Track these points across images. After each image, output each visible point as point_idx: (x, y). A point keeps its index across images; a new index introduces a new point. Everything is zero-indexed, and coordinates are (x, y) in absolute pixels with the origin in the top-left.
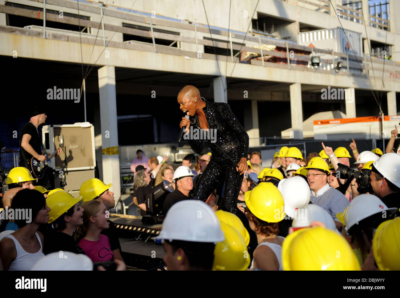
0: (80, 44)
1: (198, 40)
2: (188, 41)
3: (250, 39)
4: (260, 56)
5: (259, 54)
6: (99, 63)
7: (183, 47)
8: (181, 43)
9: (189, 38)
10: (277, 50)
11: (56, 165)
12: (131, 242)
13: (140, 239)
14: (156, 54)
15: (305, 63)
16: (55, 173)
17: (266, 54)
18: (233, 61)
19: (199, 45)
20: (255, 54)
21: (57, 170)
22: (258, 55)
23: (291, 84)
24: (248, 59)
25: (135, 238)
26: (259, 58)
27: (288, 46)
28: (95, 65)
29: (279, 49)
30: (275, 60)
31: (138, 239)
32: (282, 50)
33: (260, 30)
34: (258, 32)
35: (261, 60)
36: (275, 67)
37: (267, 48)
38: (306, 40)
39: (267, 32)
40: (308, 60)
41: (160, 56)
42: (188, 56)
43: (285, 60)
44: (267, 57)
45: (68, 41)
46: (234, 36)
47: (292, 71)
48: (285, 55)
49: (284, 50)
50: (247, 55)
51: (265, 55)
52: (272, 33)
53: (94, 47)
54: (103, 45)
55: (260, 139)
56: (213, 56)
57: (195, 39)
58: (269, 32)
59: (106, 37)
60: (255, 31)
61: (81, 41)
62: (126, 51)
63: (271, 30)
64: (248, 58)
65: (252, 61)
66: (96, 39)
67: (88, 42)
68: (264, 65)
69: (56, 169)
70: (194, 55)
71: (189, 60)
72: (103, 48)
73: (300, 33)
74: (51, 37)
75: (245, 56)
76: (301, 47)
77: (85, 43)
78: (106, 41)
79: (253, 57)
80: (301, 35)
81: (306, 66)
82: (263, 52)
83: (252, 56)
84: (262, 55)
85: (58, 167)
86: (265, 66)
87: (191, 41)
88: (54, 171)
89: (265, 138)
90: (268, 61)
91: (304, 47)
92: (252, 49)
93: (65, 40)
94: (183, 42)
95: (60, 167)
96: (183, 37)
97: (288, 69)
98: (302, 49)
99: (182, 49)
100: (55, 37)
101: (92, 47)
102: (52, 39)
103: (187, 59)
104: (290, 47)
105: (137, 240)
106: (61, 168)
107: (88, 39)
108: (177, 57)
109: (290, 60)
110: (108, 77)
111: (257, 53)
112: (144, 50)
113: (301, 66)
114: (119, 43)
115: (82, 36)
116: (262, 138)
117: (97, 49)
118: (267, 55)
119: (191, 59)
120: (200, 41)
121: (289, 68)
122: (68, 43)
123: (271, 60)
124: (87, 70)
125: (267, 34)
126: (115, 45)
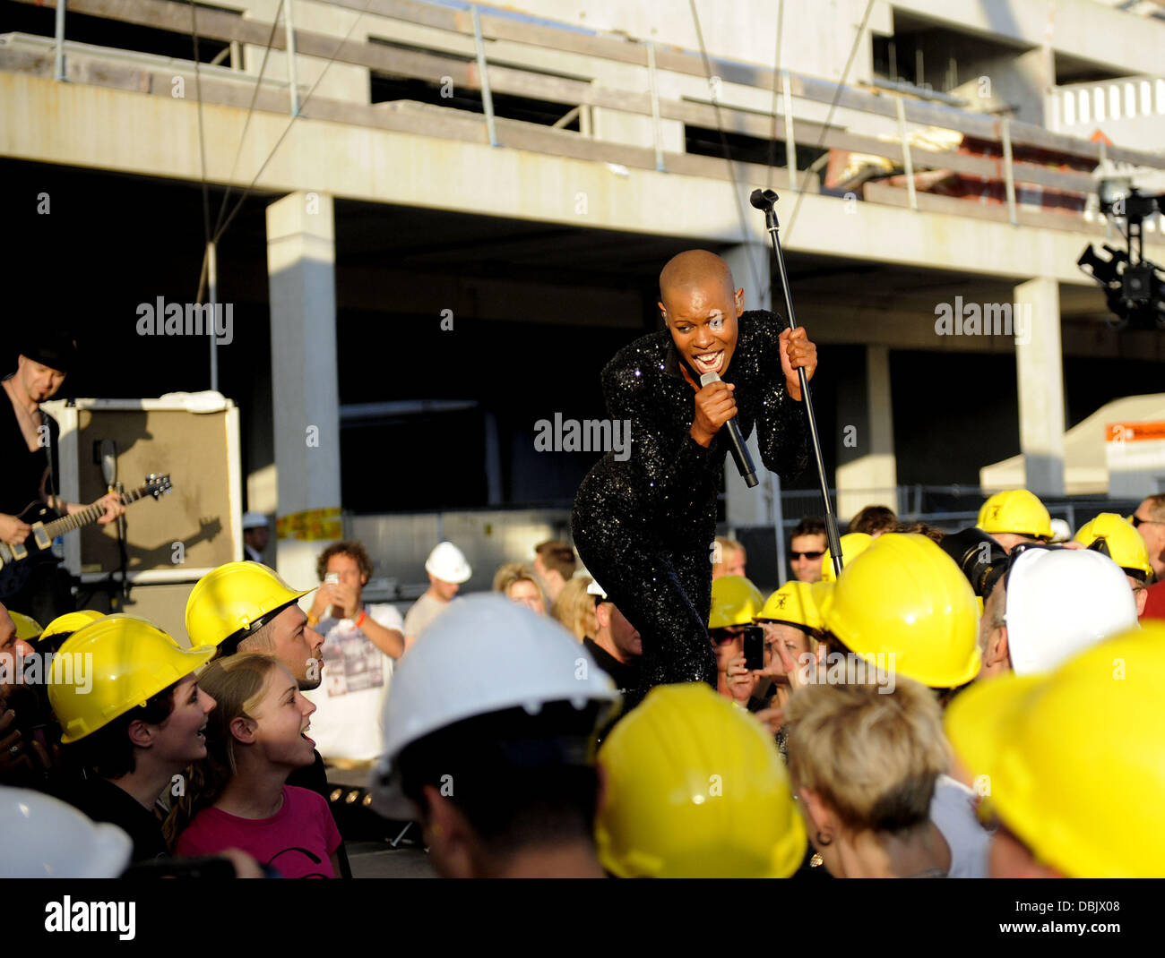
0: (195, 107)
1: (661, 102)
2: (622, 104)
3: (861, 106)
4: (900, 171)
5: (897, 163)
6: (269, 181)
7: (603, 127)
8: (597, 112)
9: (624, 96)
10: (965, 150)
11: (85, 560)
12: (367, 855)
13: (405, 841)
14: (498, 153)
15: (1073, 203)
16: (80, 591)
17: (922, 162)
18: (795, 188)
19: (666, 124)
20: (882, 163)
21: (86, 578)
22: (894, 167)
23: (1021, 281)
24: (855, 183)
25: (387, 840)
26: (897, 179)
27: (1012, 134)
28: (252, 188)
29: (974, 145)
30: (958, 187)
31: (400, 845)
32: (988, 151)
33: (901, 78)
34: (892, 84)
35: (905, 187)
36: (958, 215)
37: (927, 142)
38: (1077, 117)
39: (928, 85)
40: (1088, 191)
41: (510, 158)
42: (619, 163)
43: (996, 190)
44: (929, 178)
45: (150, 92)
46: (799, 92)
47: (1024, 234)
48: (999, 169)
49: (995, 149)
50: (848, 166)
51: (919, 167)
52: (950, 90)
53: (249, 118)
54: (288, 113)
55: (897, 490)
56: (720, 165)
57: (647, 98)
58: (938, 86)
59: (301, 83)
60: (882, 80)
61: (197, 94)
62: (378, 137)
63: (945, 80)
64: (853, 178)
65: (870, 189)
66: (257, 89)
67: (230, 100)
68: (914, 204)
69: (83, 573)
70: (642, 160)
71: (626, 177)
72: (286, 122)
73: (1056, 89)
74: (85, 76)
75: (842, 172)
76: (1059, 139)
77: (217, 103)
78: (299, 98)
79: (874, 176)
80: (1061, 96)
81: (1079, 213)
82: (913, 156)
83: (867, 173)
84: (908, 166)
85: (92, 568)
86: (918, 211)
87: (637, 107)
88: (76, 581)
89: (919, 490)
90: (933, 190)
91: (1072, 141)
92: (871, 145)
93: (138, 91)
94: (603, 107)
95: (98, 567)
96: (603, 91)
97: (1007, 222)
98: (1063, 148)
99: (599, 136)
100: (100, 76)
101: (243, 116)
102: (90, 83)
103: (619, 176)
104: (1019, 140)
105: (394, 844)
106: (103, 571)
107: (230, 87)
108: (576, 167)
109: (1018, 192)
110: (307, 236)
111: (890, 159)
112: (450, 137)
113: (1059, 213)
114: (352, 107)
115: (204, 77)
116: (906, 490)
117: (263, 127)
118: (928, 170)
119: (633, 174)
120: (670, 105)
121: (1013, 217)
122: (150, 100)
123: (942, 187)
124: (223, 208)
125: (929, 92)
126: (335, 114)
